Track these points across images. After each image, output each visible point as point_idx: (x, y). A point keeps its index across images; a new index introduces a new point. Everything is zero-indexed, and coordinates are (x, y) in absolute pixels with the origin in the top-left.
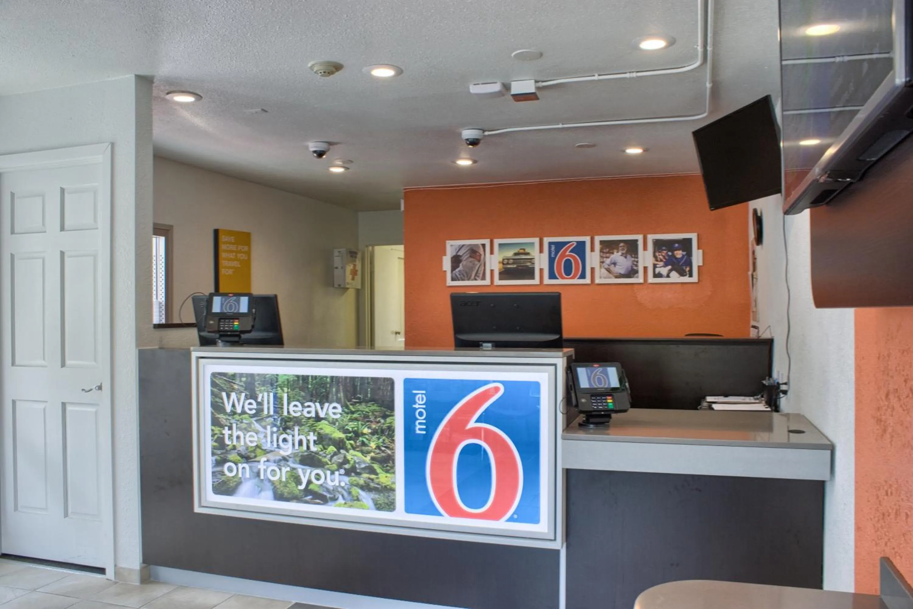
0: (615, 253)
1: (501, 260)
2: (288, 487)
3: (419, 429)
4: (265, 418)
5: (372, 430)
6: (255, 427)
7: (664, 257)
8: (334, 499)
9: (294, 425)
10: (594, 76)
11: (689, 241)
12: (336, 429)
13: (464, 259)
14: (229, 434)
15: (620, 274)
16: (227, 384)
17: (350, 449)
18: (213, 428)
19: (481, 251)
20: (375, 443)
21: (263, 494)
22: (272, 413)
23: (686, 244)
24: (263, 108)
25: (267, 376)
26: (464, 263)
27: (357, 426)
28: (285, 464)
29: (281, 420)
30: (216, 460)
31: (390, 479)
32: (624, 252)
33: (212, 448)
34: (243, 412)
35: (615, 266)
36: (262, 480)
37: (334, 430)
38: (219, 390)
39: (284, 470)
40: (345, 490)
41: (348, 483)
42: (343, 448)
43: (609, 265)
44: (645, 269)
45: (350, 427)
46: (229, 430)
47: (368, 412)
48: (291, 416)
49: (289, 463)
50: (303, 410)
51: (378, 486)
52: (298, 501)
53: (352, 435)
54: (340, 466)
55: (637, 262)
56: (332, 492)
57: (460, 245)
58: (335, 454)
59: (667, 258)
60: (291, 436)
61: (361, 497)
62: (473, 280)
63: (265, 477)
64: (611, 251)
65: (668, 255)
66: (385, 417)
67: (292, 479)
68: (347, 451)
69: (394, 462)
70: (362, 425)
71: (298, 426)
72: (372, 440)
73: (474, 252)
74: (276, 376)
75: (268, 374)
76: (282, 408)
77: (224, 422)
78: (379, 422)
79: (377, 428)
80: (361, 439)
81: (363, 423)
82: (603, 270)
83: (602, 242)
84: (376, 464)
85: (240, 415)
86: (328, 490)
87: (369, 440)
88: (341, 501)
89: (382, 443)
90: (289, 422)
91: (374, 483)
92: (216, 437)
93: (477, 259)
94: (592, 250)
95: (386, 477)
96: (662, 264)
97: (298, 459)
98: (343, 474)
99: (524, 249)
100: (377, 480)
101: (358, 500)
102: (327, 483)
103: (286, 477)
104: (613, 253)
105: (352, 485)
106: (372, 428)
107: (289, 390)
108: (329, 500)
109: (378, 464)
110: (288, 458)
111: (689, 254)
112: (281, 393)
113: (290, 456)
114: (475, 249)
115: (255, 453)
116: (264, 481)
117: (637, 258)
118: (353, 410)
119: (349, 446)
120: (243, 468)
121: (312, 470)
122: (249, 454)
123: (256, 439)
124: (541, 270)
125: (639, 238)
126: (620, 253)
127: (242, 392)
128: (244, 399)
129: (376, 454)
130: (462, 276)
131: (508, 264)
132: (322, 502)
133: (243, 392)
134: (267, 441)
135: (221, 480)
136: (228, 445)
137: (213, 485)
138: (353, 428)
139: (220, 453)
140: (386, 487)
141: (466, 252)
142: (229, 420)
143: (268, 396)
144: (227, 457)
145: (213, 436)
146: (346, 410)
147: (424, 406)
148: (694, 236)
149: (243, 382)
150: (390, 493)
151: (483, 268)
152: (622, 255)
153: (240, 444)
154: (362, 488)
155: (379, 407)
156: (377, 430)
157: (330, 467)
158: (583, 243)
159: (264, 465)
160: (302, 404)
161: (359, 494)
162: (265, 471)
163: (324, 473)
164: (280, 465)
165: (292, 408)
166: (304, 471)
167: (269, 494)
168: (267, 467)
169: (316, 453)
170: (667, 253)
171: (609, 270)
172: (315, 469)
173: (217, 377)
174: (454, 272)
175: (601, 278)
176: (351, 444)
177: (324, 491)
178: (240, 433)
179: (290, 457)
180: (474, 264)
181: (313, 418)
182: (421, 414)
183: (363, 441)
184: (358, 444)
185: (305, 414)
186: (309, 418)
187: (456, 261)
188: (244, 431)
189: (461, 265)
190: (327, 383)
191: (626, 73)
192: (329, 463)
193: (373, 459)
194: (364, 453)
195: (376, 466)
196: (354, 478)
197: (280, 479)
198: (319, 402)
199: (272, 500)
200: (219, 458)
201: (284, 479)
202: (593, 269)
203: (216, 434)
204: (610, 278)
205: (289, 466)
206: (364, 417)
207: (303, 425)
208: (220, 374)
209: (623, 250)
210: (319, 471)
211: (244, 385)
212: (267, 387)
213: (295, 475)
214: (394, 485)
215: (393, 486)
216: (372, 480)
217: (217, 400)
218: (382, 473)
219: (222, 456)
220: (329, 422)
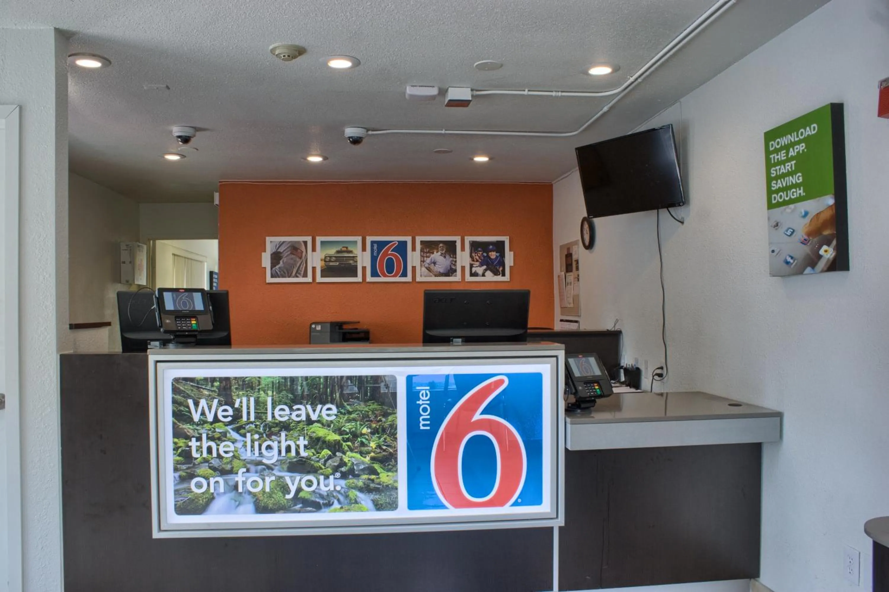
0: (435, 253)
1: (323, 258)
2: (273, 498)
3: (423, 425)
4: (245, 425)
5: (371, 429)
6: (231, 436)
7: (479, 257)
8: (329, 505)
9: (281, 430)
10: (524, 91)
11: (503, 243)
12: (331, 431)
13: (285, 256)
14: (197, 446)
15: (440, 272)
16: (194, 390)
17: (347, 451)
18: (176, 440)
19: (303, 248)
20: (375, 443)
21: (241, 508)
22: (252, 418)
23: (499, 247)
24: (168, 85)
25: (247, 379)
26: (285, 259)
27: (355, 426)
28: (270, 473)
29: (264, 427)
30: (180, 477)
31: (391, 477)
32: (444, 252)
33: (174, 463)
34: (216, 420)
35: (435, 265)
36: (241, 493)
37: (328, 432)
38: (184, 397)
39: (268, 480)
40: (341, 494)
41: (345, 487)
42: (339, 451)
43: (429, 265)
44: (463, 268)
45: (347, 428)
46: (197, 441)
47: (368, 412)
48: (276, 421)
49: (274, 472)
50: (291, 414)
51: (379, 486)
52: (286, 511)
53: (350, 436)
54: (336, 469)
55: (456, 262)
56: (325, 497)
57: (280, 242)
58: (330, 457)
59: (482, 258)
60: (276, 443)
61: (360, 499)
62: (294, 277)
63: (244, 489)
64: (431, 251)
65: (484, 256)
66: (386, 415)
67: (278, 489)
68: (344, 453)
69: (396, 461)
70: (361, 425)
71: (285, 432)
72: (372, 440)
73: (294, 248)
74: (258, 379)
75: (247, 377)
76: (266, 413)
77: (191, 432)
78: (380, 420)
79: (378, 427)
80: (359, 439)
81: (362, 423)
82: (424, 269)
83: (422, 242)
84: (376, 464)
85: (212, 423)
86: (322, 496)
87: (369, 440)
88: (336, 505)
89: (384, 442)
90: (274, 427)
91: (375, 484)
92: (180, 450)
93: (298, 257)
94: (414, 249)
95: (388, 476)
96: (478, 263)
97: (285, 467)
98: (339, 477)
99: (347, 248)
100: (378, 480)
101: (356, 502)
102: (320, 489)
103: (270, 487)
104: (433, 253)
105: (350, 487)
106: (373, 428)
107: (275, 393)
108: (323, 507)
109: (379, 464)
110: (273, 466)
111: (502, 255)
112: (264, 397)
113: (276, 464)
114: (297, 246)
115: (231, 464)
116: (243, 494)
117: (456, 258)
118: (351, 410)
119: (346, 448)
120: (217, 482)
121: (302, 477)
122: (224, 466)
123: (232, 448)
124: (364, 268)
125: (457, 239)
126: (439, 253)
127: (214, 398)
128: (217, 406)
129: (376, 454)
130: (282, 272)
131: (330, 261)
132: (314, 510)
133: (216, 398)
134: (246, 450)
135: (187, 499)
136: (196, 459)
137: (175, 505)
138: (350, 429)
139: (185, 468)
140: (387, 486)
141: (286, 249)
142: (197, 430)
143: (248, 400)
144: (194, 471)
145: (176, 449)
146: (343, 411)
147: (428, 402)
148: (506, 239)
149: (216, 386)
150: (392, 492)
151: (304, 265)
152: (441, 255)
153: (212, 455)
154: (361, 490)
155: (380, 405)
156: (378, 429)
157: (324, 472)
158: (405, 243)
159: (242, 476)
160: (291, 408)
161: (358, 497)
162: (244, 483)
163: (317, 478)
164: (264, 475)
165: (277, 413)
166: (293, 479)
167: (251, 507)
168: (247, 479)
169: (308, 458)
170: (482, 254)
171: (429, 269)
172: (306, 476)
173: (182, 382)
174: (274, 269)
175: (421, 276)
176: (348, 446)
177: (316, 498)
178: (213, 444)
179: (276, 466)
180: (295, 261)
181: (304, 421)
182: (425, 410)
183: (361, 441)
184: (356, 445)
185: (294, 417)
186: (299, 422)
187: (276, 257)
188: (217, 441)
189: (281, 262)
190: (320, 384)
191: (552, 91)
192: (323, 467)
193: (373, 459)
194: (363, 453)
195: (377, 466)
196: (352, 481)
197: (263, 490)
198: (310, 404)
199: (254, 514)
200: (184, 474)
201: (268, 490)
202: (414, 268)
203: (181, 447)
204: (431, 276)
205: (274, 475)
206: (363, 416)
207: (292, 430)
208: (186, 379)
209: (442, 250)
210: (311, 477)
211: (217, 390)
212: (247, 391)
213: (282, 484)
214: (396, 483)
215: (395, 485)
216: (373, 481)
217: (182, 408)
218: (384, 473)
219: (189, 471)
220: (323, 424)
